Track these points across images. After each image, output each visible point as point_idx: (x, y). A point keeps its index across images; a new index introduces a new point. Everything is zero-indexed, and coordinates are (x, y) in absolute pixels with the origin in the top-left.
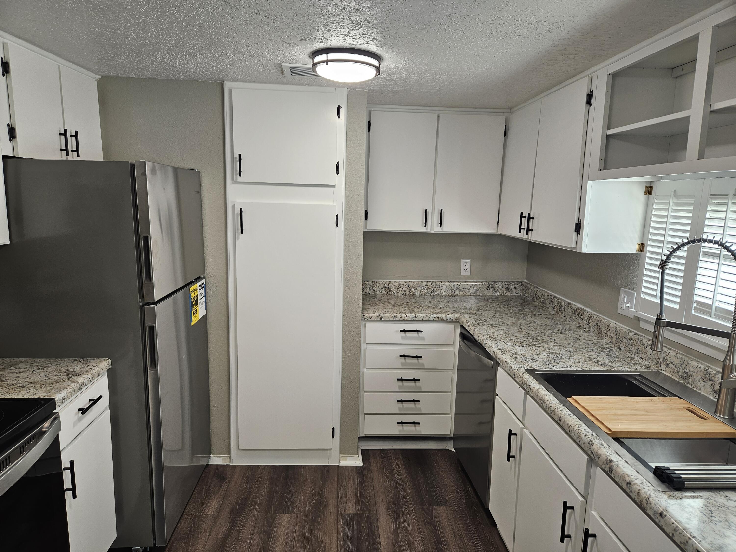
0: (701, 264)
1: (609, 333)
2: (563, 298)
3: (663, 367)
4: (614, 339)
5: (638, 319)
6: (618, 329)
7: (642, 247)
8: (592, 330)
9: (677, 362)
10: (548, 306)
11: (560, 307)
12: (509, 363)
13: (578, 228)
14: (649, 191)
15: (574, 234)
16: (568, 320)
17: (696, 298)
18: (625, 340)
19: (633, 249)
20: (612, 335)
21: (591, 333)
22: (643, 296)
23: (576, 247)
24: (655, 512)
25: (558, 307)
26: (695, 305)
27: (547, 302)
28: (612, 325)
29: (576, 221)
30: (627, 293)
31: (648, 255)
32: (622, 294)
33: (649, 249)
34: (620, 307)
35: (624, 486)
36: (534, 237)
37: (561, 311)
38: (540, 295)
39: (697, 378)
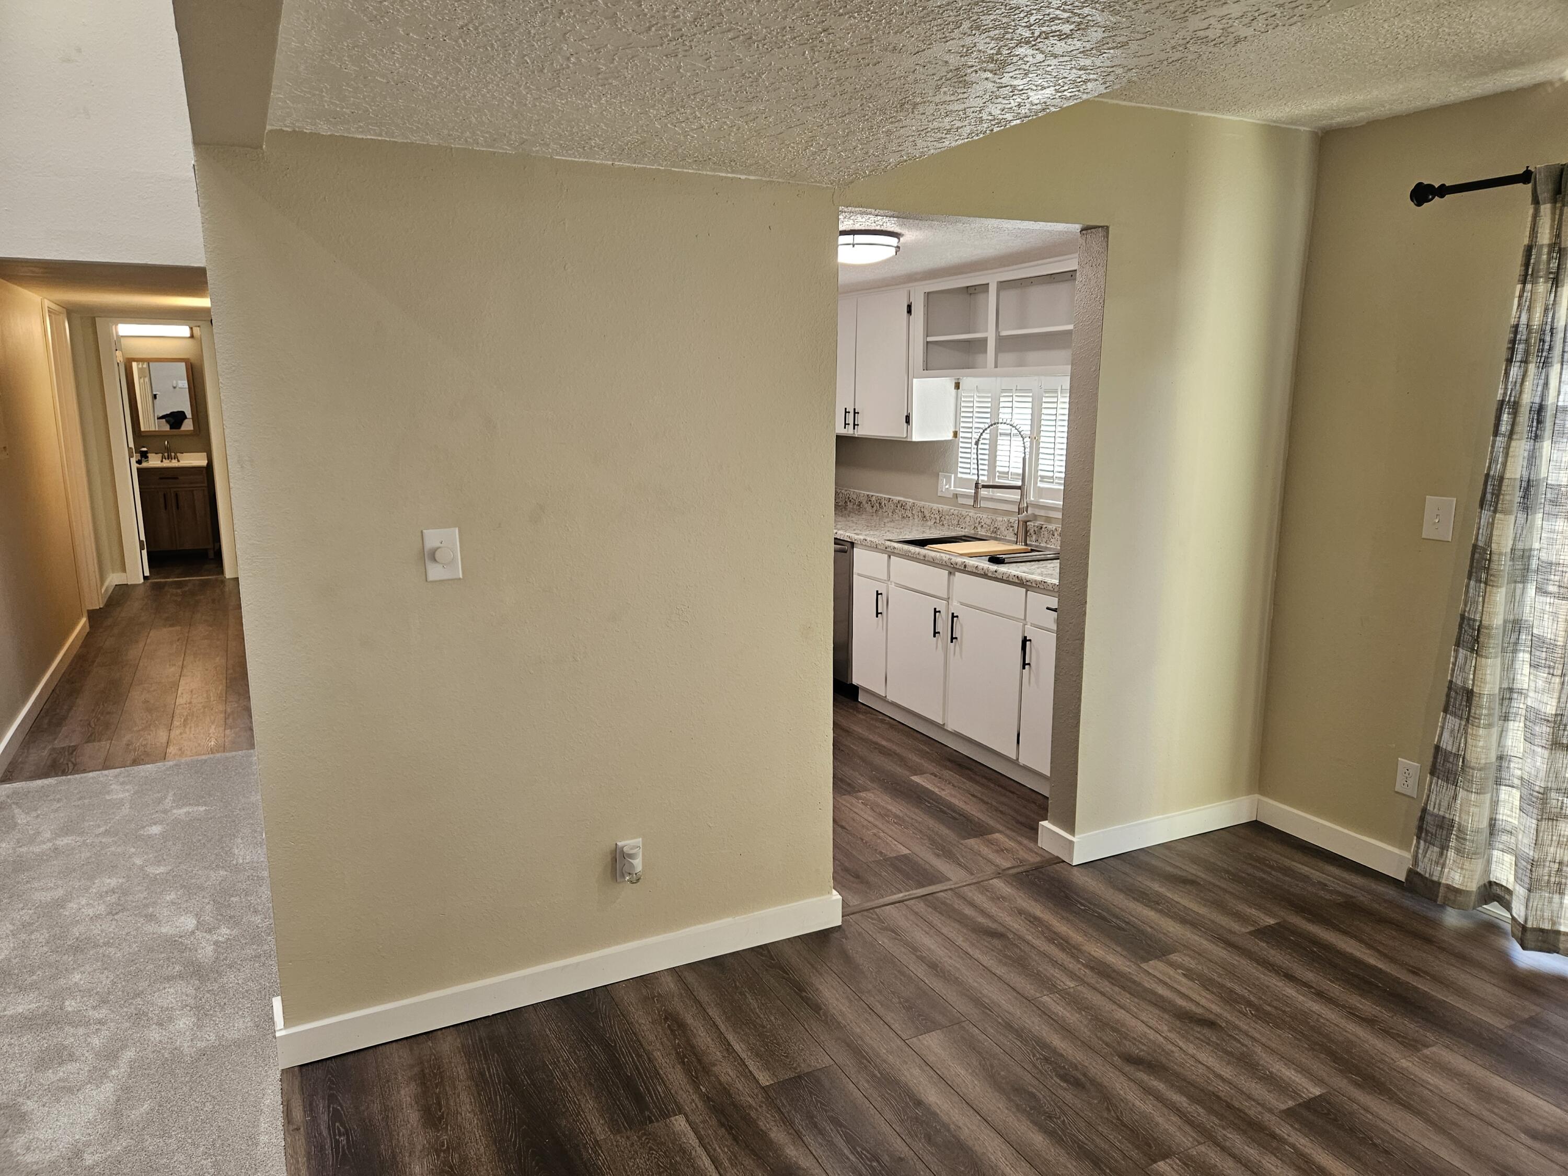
0: (999, 442)
1: (932, 516)
2: (882, 495)
3: (979, 529)
4: (938, 518)
5: (956, 496)
6: (941, 510)
7: (955, 434)
8: (916, 517)
9: (989, 522)
10: (866, 505)
11: (880, 504)
12: (868, 539)
13: (908, 420)
14: (957, 386)
15: (905, 424)
16: (890, 514)
17: (998, 469)
18: (947, 517)
19: (949, 436)
20: (936, 516)
21: (916, 520)
22: (960, 475)
23: (907, 437)
24: (992, 573)
25: (878, 505)
26: (997, 474)
27: (864, 502)
28: (934, 508)
29: (906, 414)
30: (945, 477)
31: (961, 440)
32: (940, 477)
33: (962, 435)
34: (939, 490)
35: (974, 570)
36: (861, 432)
37: (882, 508)
38: (855, 497)
39: (1003, 529)
